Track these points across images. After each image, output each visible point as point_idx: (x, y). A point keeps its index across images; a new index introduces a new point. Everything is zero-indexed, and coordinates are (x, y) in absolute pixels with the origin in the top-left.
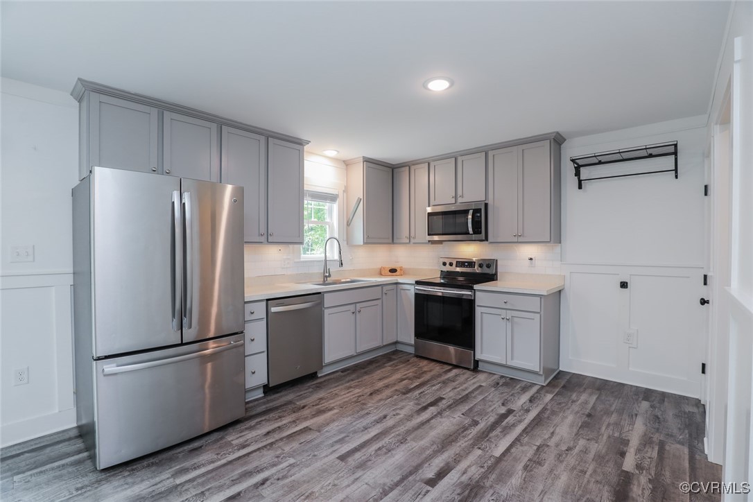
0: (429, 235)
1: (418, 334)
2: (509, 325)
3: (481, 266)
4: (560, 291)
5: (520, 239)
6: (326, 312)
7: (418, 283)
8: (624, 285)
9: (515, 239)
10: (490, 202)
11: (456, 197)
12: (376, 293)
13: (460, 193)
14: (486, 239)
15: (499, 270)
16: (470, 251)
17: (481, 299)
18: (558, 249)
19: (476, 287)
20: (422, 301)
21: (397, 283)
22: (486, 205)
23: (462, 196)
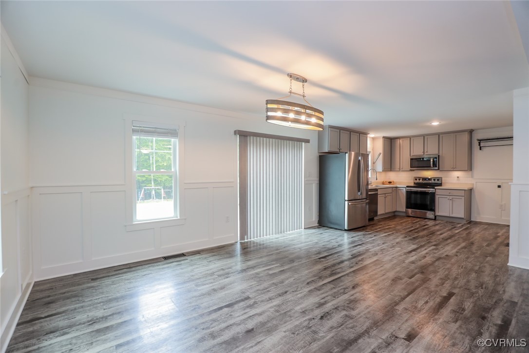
0: (411, 167)
1: (407, 207)
2: (451, 201)
3: (434, 180)
4: (471, 189)
5: (454, 169)
6: (379, 196)
7: (407, 187)
8: (499, 187)
9: (452, 169)
10: (440, 154)
11: (424, 152)
12: (390, 191)
13: (426, 150)
14: (439, 169)
15: (443, 182)
16: (429, 174)
17: (438, 192)
18: (470, 172)
19: (436, 187)
20: (409, 194)
21: (396, 187)
22: (439, 156)
23: (427, 152)
